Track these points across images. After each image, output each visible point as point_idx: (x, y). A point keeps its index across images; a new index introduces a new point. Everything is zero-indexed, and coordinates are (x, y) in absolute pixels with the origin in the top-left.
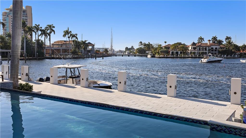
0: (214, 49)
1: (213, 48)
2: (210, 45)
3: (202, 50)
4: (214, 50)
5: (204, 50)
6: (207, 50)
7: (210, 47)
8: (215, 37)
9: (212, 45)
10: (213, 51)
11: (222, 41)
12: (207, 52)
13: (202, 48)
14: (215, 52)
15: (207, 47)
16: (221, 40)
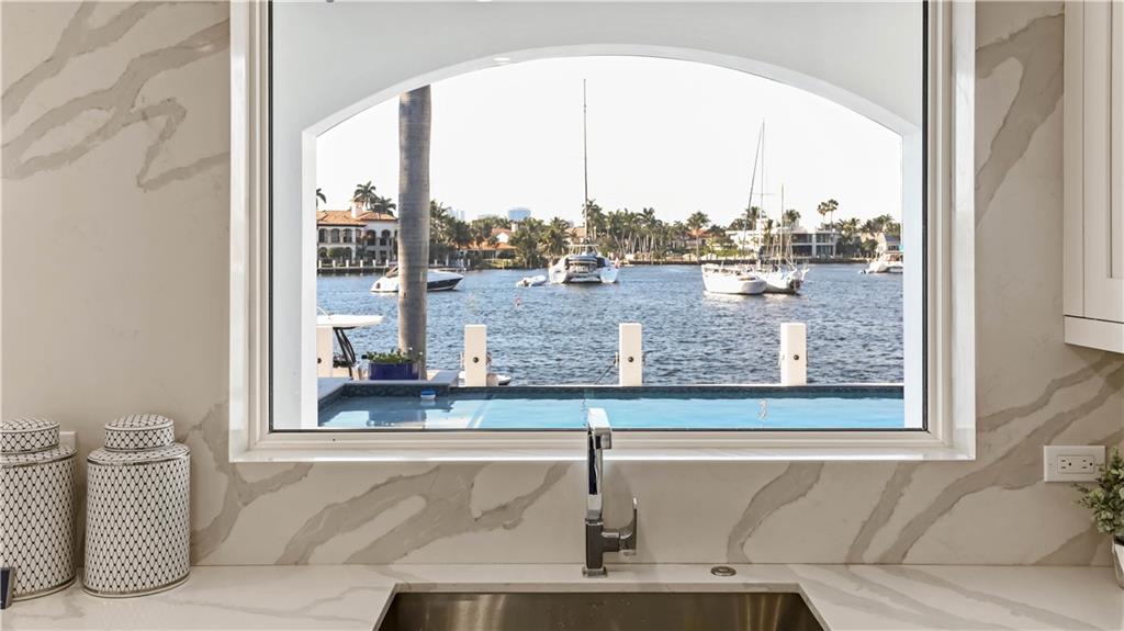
0: (379, 235)
1: (373, 233)
2: (362, 220)
3: (333, 242)
4: (378, 242)
5: (342, 240)
6: (351, 241)
7: (362, 229)
8: (366, 187)
9: (372, 220)
10: (372, 242)
11: (391, 202)
12: (353, 247)
13: (332, 231)
14: (383, 248)
15: (354, 228)
16: (386, 199)
